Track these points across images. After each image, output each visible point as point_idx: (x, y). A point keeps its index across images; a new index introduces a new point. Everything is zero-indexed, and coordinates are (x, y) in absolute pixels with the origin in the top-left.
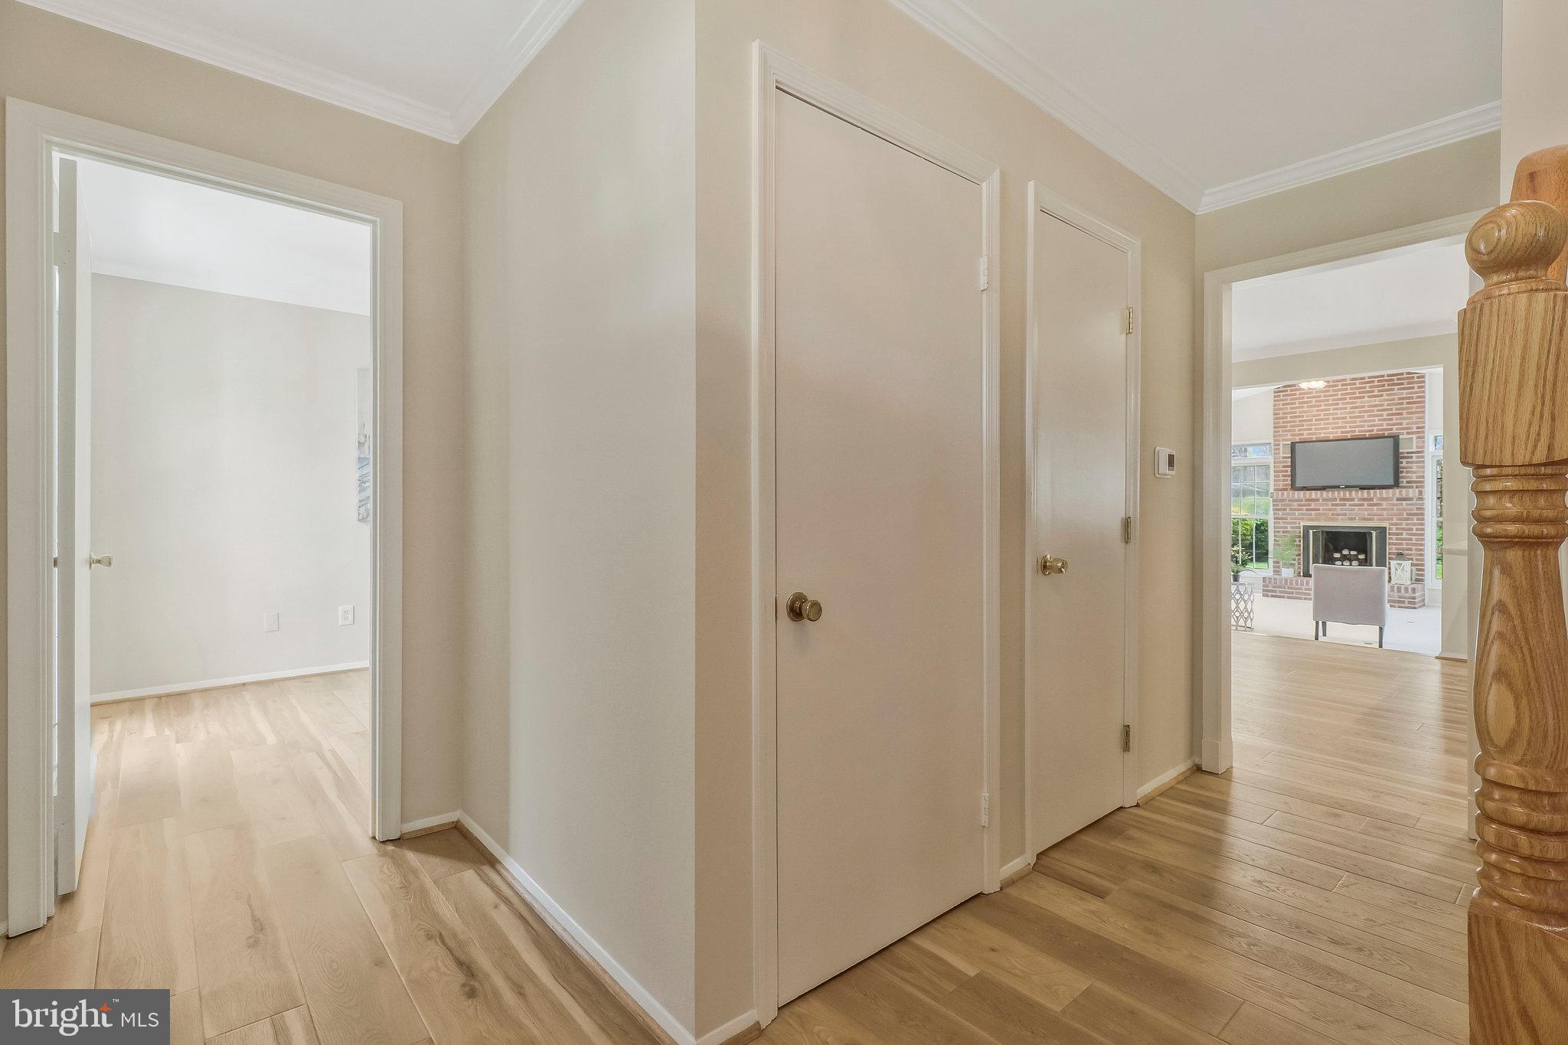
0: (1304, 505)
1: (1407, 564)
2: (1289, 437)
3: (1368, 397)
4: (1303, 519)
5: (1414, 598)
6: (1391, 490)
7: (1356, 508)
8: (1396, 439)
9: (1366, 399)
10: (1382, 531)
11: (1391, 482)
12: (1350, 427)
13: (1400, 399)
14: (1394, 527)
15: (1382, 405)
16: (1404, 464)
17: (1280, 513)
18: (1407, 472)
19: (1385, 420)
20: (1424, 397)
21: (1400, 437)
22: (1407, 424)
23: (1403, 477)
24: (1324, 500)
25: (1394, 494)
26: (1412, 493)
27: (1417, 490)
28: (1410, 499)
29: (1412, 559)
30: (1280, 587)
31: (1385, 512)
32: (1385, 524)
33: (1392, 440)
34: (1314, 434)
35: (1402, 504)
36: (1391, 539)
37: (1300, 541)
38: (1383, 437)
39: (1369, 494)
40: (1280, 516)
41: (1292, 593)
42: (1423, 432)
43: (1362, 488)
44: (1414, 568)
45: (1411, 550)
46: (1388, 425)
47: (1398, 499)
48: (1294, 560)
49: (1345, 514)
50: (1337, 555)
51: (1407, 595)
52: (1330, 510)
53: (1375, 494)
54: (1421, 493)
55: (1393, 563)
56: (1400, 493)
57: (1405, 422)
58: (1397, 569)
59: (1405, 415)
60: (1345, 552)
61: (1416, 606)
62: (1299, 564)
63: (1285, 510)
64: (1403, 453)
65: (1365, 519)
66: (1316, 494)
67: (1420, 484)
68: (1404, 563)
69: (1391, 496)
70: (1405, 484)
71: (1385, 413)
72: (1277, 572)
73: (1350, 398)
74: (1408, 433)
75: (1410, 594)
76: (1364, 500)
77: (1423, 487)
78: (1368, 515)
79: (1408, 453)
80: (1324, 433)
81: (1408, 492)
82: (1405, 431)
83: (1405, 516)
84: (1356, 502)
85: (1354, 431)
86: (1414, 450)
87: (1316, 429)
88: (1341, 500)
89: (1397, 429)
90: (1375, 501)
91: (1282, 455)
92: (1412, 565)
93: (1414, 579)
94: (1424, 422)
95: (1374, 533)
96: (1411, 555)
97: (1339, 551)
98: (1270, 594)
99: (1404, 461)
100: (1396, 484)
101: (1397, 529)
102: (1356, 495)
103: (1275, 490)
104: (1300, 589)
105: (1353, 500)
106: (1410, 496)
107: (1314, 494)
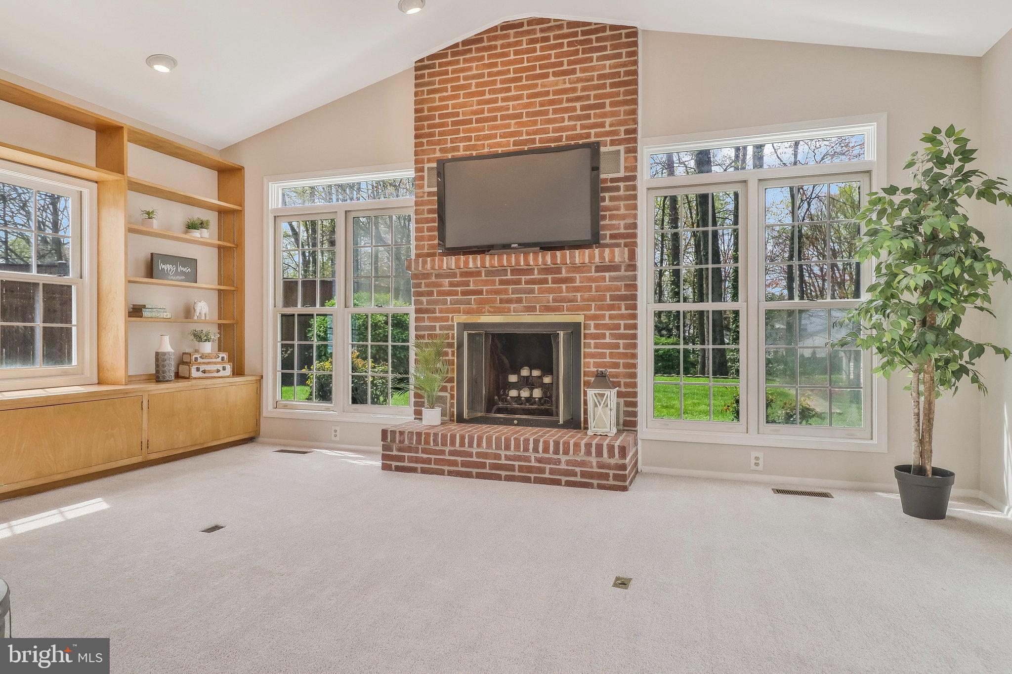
0: (458, 284)
1: (611, 394)
2: (438, 155)
3: (555, 74)
4: (458, 311)
5: (623, 467)
6: (587, 251)
7: (536, 287)
8: (594, 149)
9: (551, 78)
10: (574, 330)
11: (587, 236)
12: (528, 134)
13: (600, 77)
14: (592, 323)
15: (574, 90)
16: (607, 203)
17: (424, 299)
18: (612, 217)
19: (579, 118)
20: (635, 73)
21: (603, 149)
22: (611, 126)
23: (605, 227)
24: (489, 273)
25: (592, 257)
26: (620, 255)
27: (626, 249)
28: (616, 268)
29: (618, 384)
30: (409, 449)
31: (579, 295)
32: (579, 318)
33: (587, 151)
34: (474, 147)
35: (604, 278)
36: (588, 347)
37: (453, 355)
38: (577, 147)
39: (554, 257)
40: (425, 306)
41: (429, 461)
42: (635, 140)
43: (546, 247)
44: (622, 401)
45: (616, 365)
46: (583, 127)
47: (599, 269)
48: (444, 389)
49: (519, 301)
50: (513, 378)
51: (612, 461)
52: (497, 292)
53: (563, 257)
54: (632, 255)
55: (591, 393)
56: (602, 257)
57: (608, 121)
58: (596, 406)
59: (608, 109)
60: (525, 372)
61: (627, 483)
62: (452, 397)
63: (430, 294)
64: (605, 181)
65: (548, 309)
66: (475, 260)
67: (630, 239)
68: (607, 392)
69: (587, 261)
70: (608, 241)
71: (578, 105)
72: (418, 414)
73: (528, 78)
74: (613, 143)
75: (616, 460)
76: (547, 270)
77: (635, 244)
78: (554, 300)
79: (613, 180)
80: (489, 145)
81: (613, 253)
82: (608, 139)
83: (608, 302)
84: (536, 276)
85: (533, 141)
86: (622, 174)
87: (478, 138)
88: (514, 272)
89: (596, 135)
90: (564, 274)
91: (427, 189)
92: (620, 395)
93: (621, 421)
94: (635, 121)
95: (561, 334)
96: (616, 376)
97: (517, 371)
98: (394, 464)
99: (607, 195)
100: (595, 241)
101: (597, 326)
102: (536, 259)
103: (418, 256)
104: (442, 452)
105: (530, 271)
106: (617, 259)
107: (473, 262)
